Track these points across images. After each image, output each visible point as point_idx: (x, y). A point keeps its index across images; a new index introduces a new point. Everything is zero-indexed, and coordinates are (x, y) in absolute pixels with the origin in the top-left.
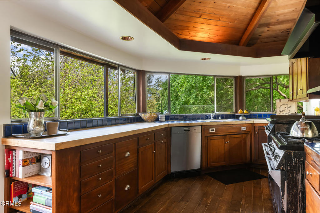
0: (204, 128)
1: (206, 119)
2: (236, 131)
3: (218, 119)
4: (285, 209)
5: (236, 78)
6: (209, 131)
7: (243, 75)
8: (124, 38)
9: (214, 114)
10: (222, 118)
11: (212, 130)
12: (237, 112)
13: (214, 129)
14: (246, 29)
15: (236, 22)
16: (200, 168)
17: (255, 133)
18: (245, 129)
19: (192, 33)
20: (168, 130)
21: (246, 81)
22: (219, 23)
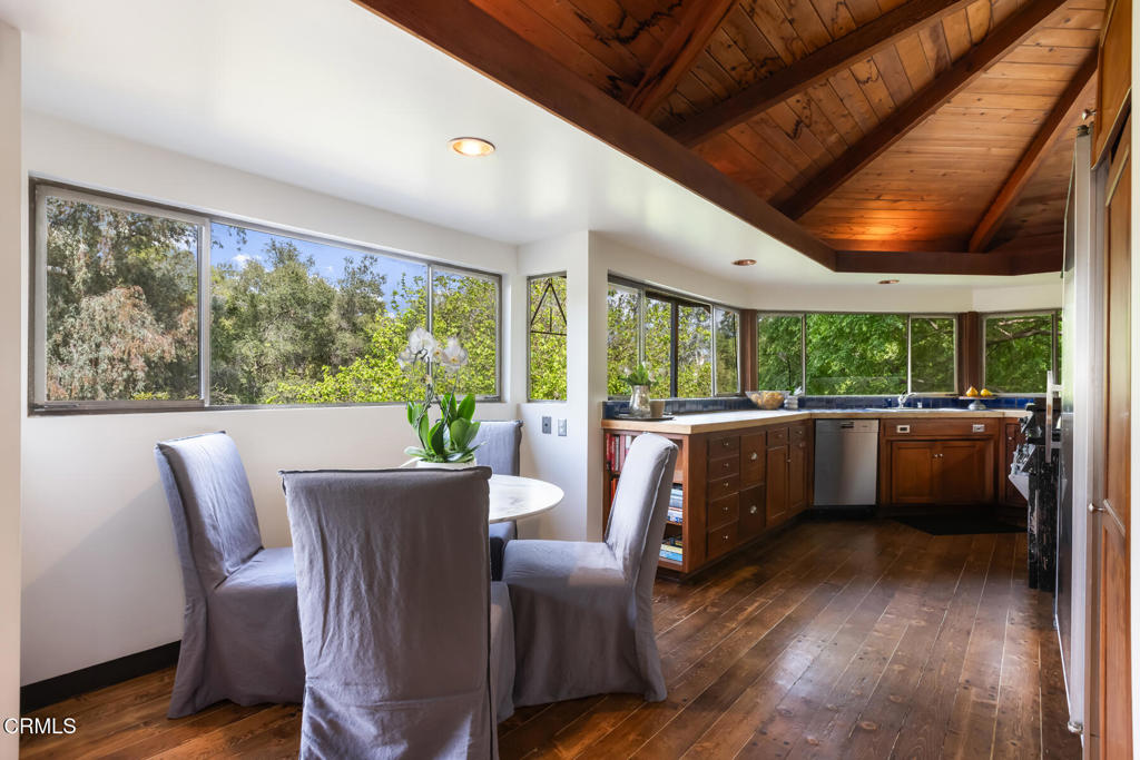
0: (885, 425)
1: (885, 407)
2: (961, 433)
3: (916, 406)
4: (1035, 532)
5: (961, 316)
6: (896, 428)
7: (978, 311)
8: (740, 263)
9: (907, 396)
10: (926, 405)
11: (902, 429)
12: (962, 392)
13: (908, 427)
14: (987, 211)
15: (961, 199)
16: (874, 503)
17: (1007, 439)
18: (981, 430)
19: (856, 229)
20: (810, 424)
21: (988, 321)
22: (920, 205)
